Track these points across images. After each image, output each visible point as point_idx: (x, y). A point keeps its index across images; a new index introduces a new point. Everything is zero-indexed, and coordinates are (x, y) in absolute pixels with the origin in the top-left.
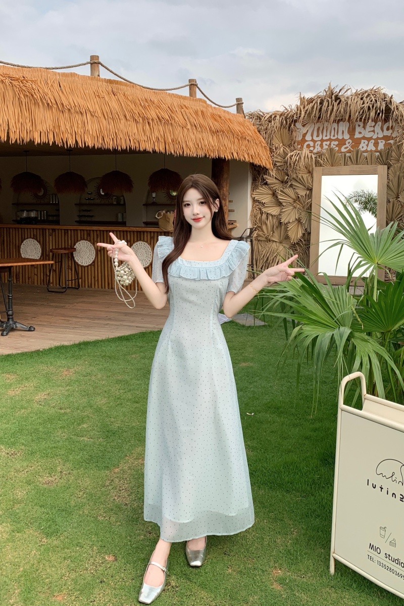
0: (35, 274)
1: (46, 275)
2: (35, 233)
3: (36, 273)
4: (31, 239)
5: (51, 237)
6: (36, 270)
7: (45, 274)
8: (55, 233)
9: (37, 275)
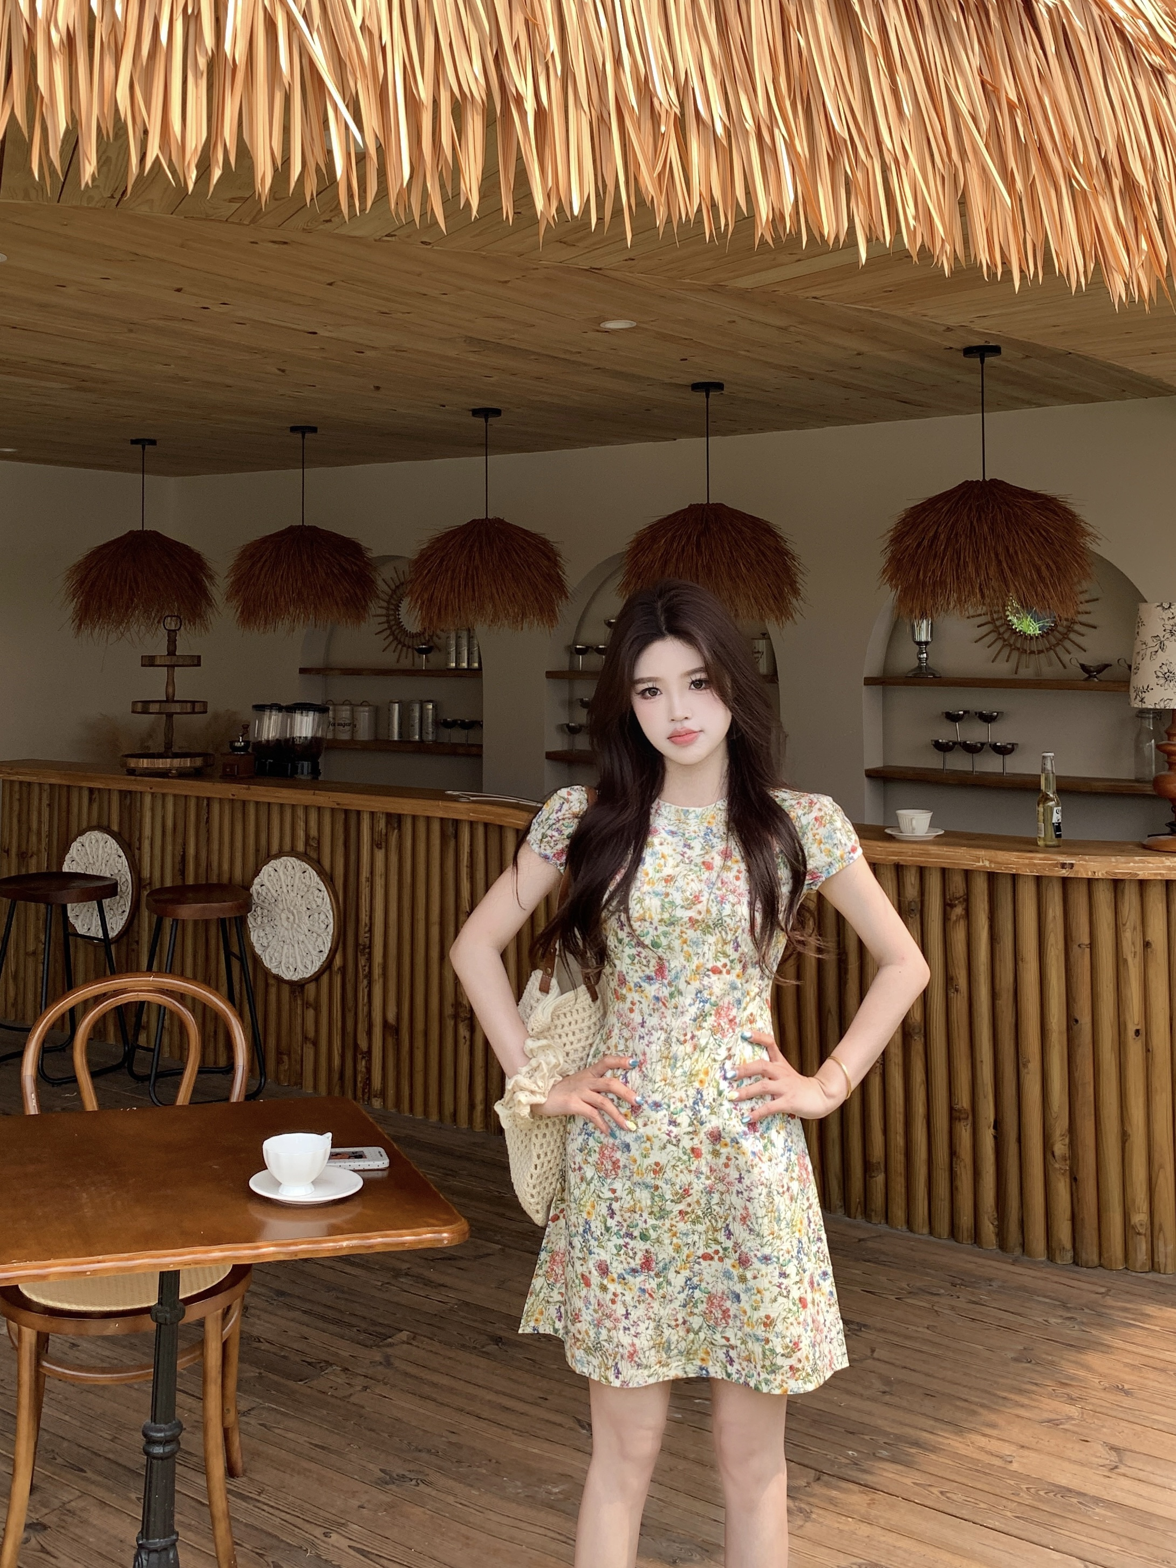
0: (305, 1038)
1: (356, 1046)
2: (314, 832)
3: (311, 1034)
4: (293, 860)
5: (380, 855)
6: (311, 1013)
7: (350, 1041)
8: (400, 837)
9: (315, 1043)
